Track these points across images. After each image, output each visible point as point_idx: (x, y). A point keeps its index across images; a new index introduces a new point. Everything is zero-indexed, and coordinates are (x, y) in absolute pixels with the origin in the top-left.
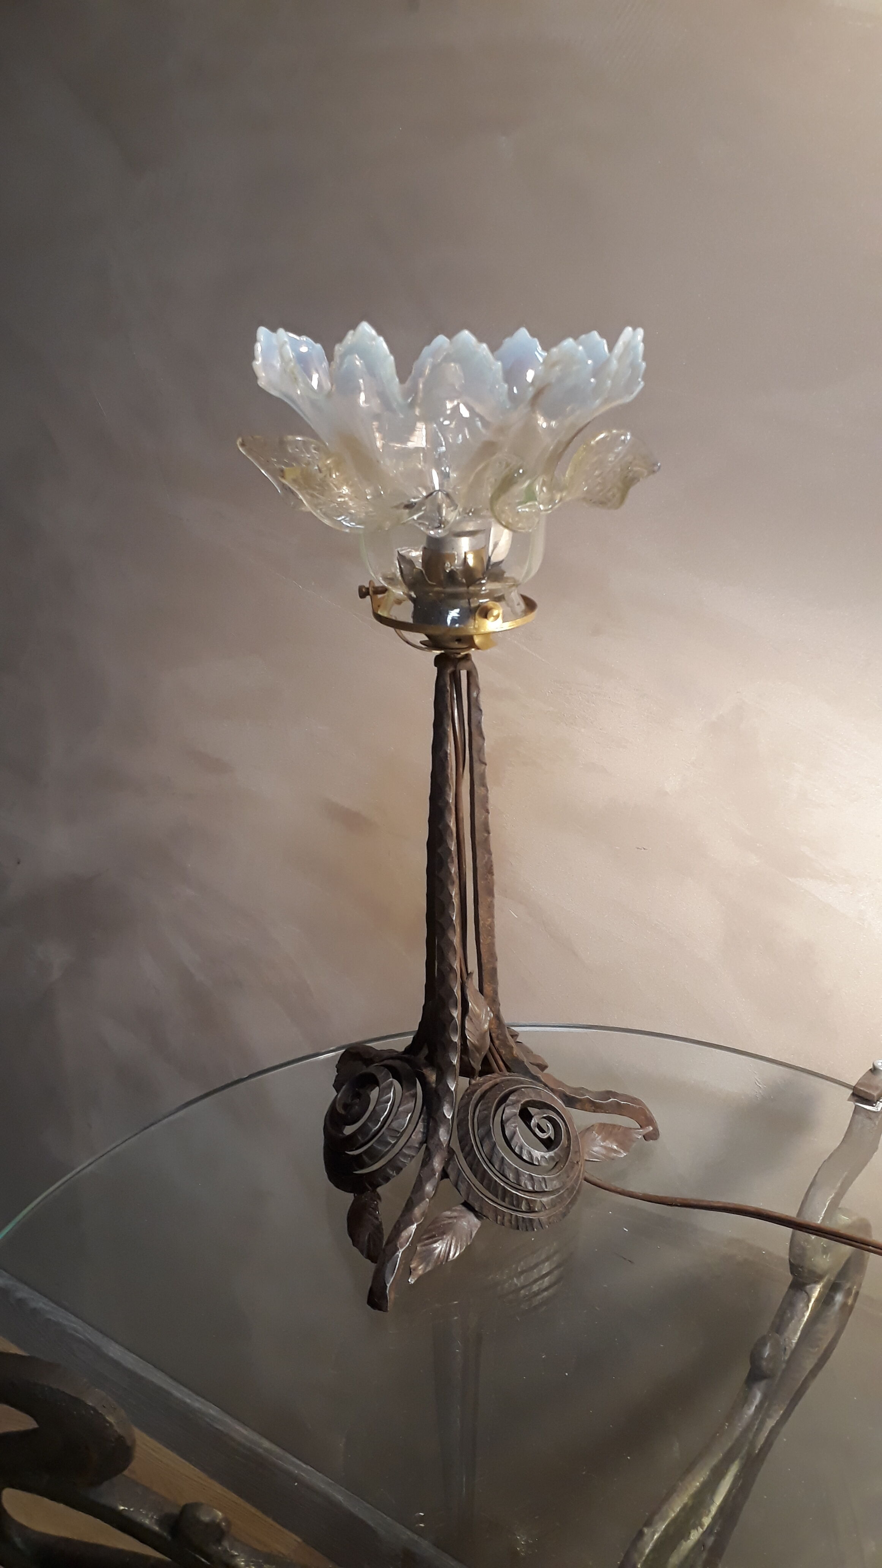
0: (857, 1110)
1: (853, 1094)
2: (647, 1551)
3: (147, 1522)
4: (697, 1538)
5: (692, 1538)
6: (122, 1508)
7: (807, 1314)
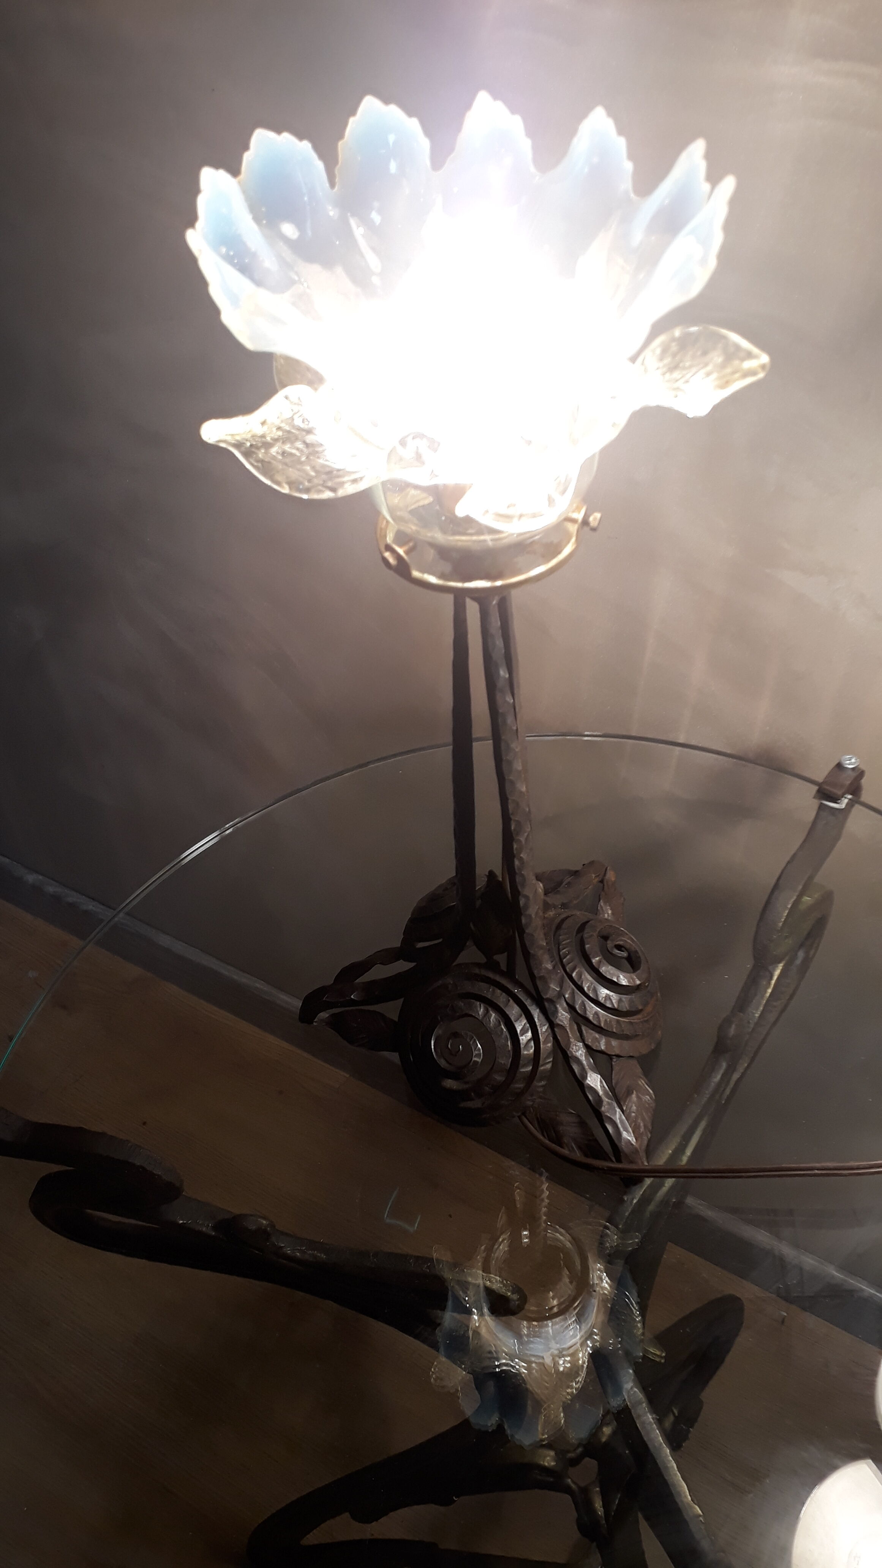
0: (822, 807)
1: (819, 791)
2: (627, 1214)
3: (204, 1229)
4: (671, 1184)
5: (666, 1185)
6: (181, 1222)
7: (770, 991)
